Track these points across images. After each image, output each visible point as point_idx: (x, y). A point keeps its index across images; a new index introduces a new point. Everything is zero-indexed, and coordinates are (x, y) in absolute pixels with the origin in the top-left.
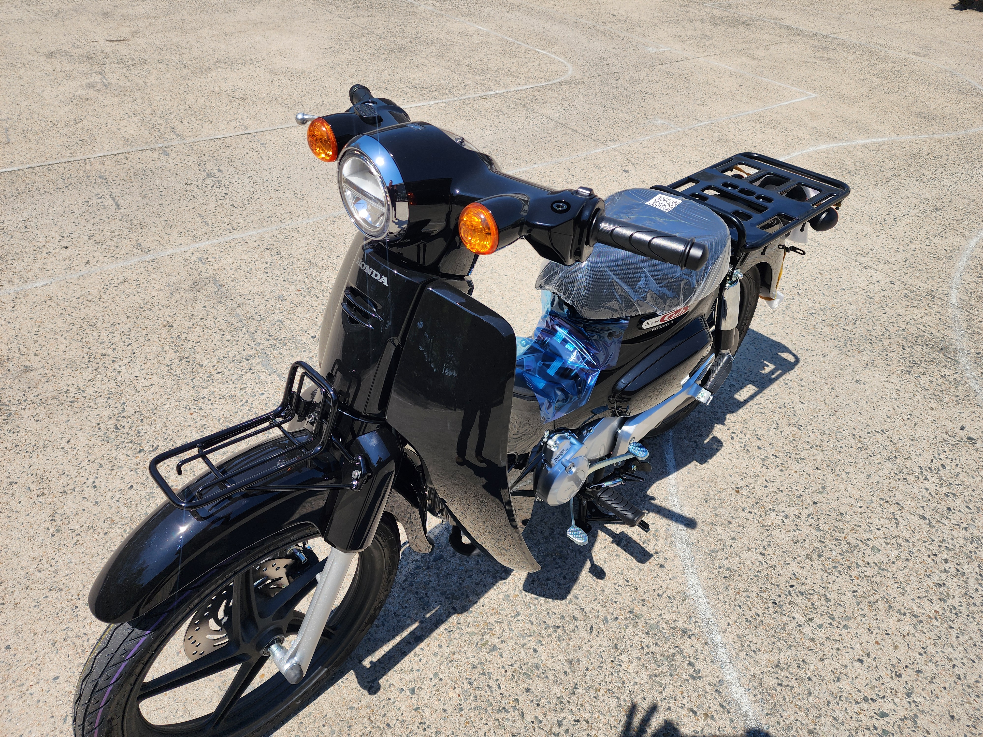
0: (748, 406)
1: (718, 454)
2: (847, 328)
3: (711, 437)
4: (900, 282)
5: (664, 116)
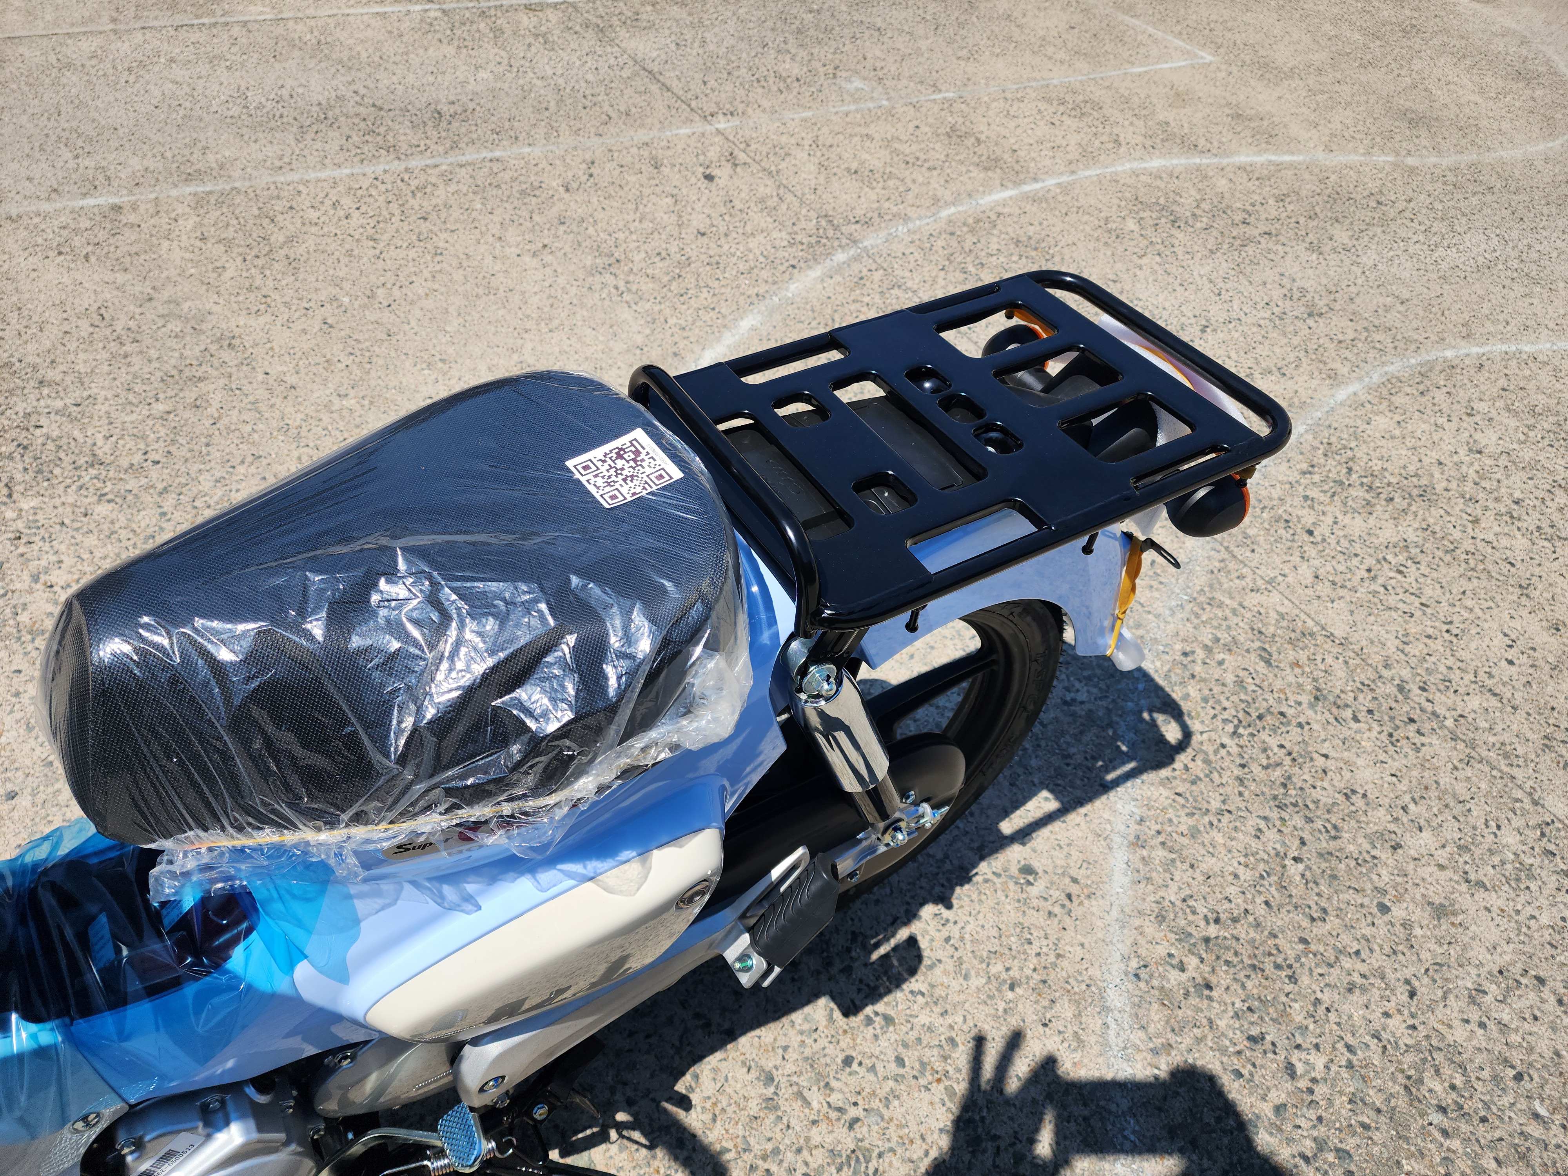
5: (873, 74)
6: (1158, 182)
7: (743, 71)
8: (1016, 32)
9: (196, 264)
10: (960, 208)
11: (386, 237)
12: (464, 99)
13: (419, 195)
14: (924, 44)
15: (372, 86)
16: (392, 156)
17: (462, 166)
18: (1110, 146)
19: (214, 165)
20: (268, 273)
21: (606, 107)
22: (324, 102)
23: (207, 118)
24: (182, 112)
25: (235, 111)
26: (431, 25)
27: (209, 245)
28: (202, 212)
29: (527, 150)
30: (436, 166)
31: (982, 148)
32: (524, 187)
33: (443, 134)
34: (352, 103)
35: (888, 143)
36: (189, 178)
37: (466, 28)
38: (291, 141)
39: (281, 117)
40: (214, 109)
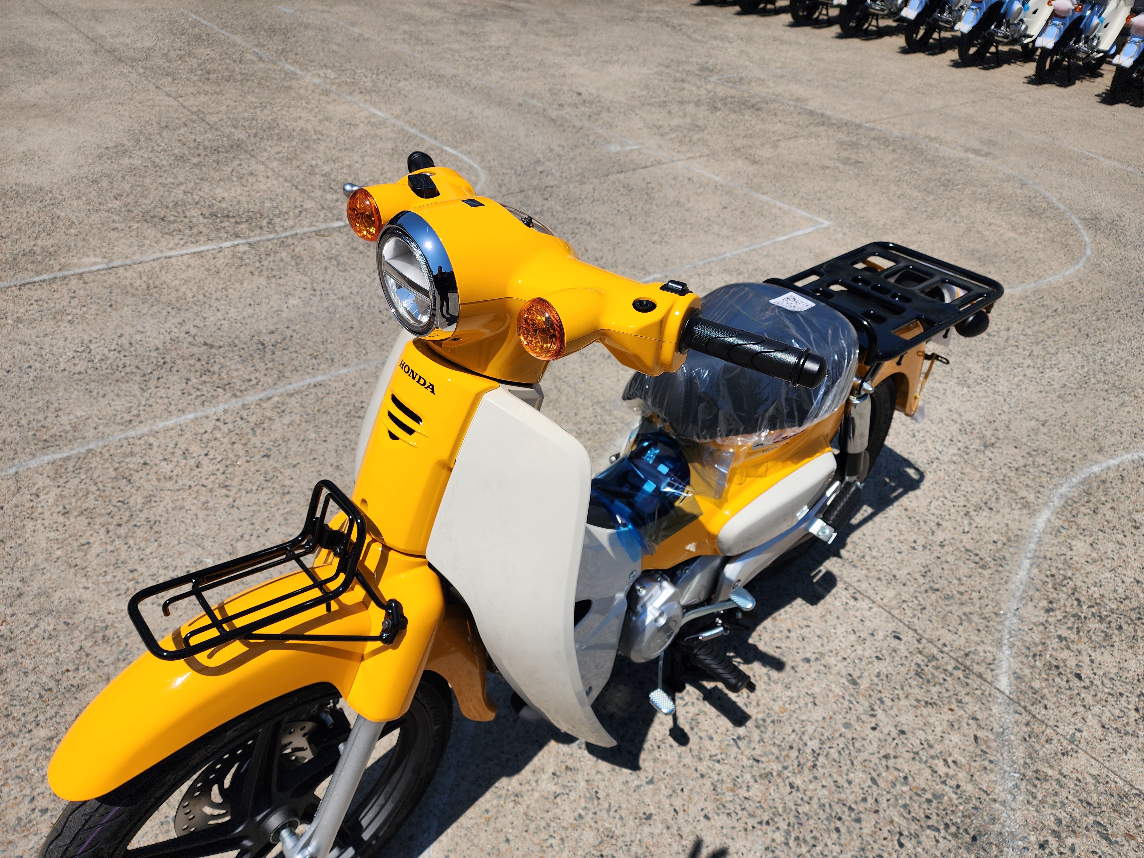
8: (687, 215)
9: (61, 543)
11: (236, 481)
12: (282, 327)
13: (259, 431)
15: (201, 325)
16: (229, 394)
17: (291, 395)
19: (68, 428)
20: (131, 542)
22: (161, 347)
23: (57, 377)
25: (82, 366)
26: (241, 259)
27: (72, 519)
28: (61, 481)
29: (344, 371)
30: (269, 399)
33: (270, 365)
34: (186, 345)
36: (46, 445)
37: (271, 259)
38: (137, 391)
39: (124, 367)
40: (62, 367)
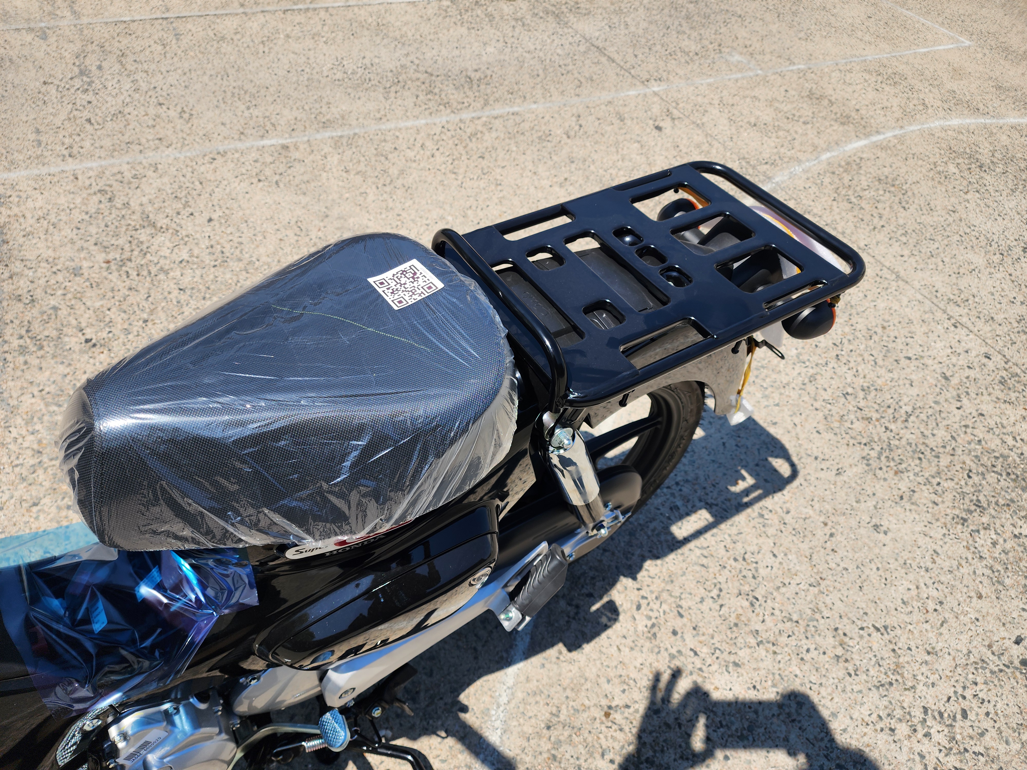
0: (685, 549)
1: (604, 635)
2: (892, 426)
3: (605, 599)
4: (1000, 357)
5: (745, 50)
6: (961, 137)
7: (658, 47)
8: (833, 20)
9: (348, 190)
10: (834, 154)
11: (462, 171)
12: (483, 68)
13: (474, 140)
14: (774, 28)
15: (421, 57)
16: (449, 111)
17: (496, 118)
18: (921, 107)
19: (338, 116)
20: (395, 197)
21: (576, 75)
22: (394, 69)
23: (324, 81)
24: (306, 76)
25: (339, 75)
26: (446, 11)
27: (352, 176)
28: (340, 151)
29: (534, 106)
30: (479, 118)
31: (834, 108)
32: (540, 134)
33: (477, 94)
34: (412, 71)
35: (771, 102)
36: (325, 125)
37: (469, 14)
38: (381, 98)
39: (370, 80)
40: (325, 74)
